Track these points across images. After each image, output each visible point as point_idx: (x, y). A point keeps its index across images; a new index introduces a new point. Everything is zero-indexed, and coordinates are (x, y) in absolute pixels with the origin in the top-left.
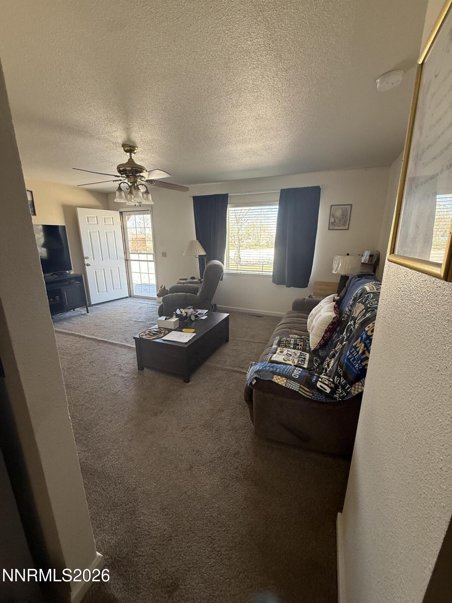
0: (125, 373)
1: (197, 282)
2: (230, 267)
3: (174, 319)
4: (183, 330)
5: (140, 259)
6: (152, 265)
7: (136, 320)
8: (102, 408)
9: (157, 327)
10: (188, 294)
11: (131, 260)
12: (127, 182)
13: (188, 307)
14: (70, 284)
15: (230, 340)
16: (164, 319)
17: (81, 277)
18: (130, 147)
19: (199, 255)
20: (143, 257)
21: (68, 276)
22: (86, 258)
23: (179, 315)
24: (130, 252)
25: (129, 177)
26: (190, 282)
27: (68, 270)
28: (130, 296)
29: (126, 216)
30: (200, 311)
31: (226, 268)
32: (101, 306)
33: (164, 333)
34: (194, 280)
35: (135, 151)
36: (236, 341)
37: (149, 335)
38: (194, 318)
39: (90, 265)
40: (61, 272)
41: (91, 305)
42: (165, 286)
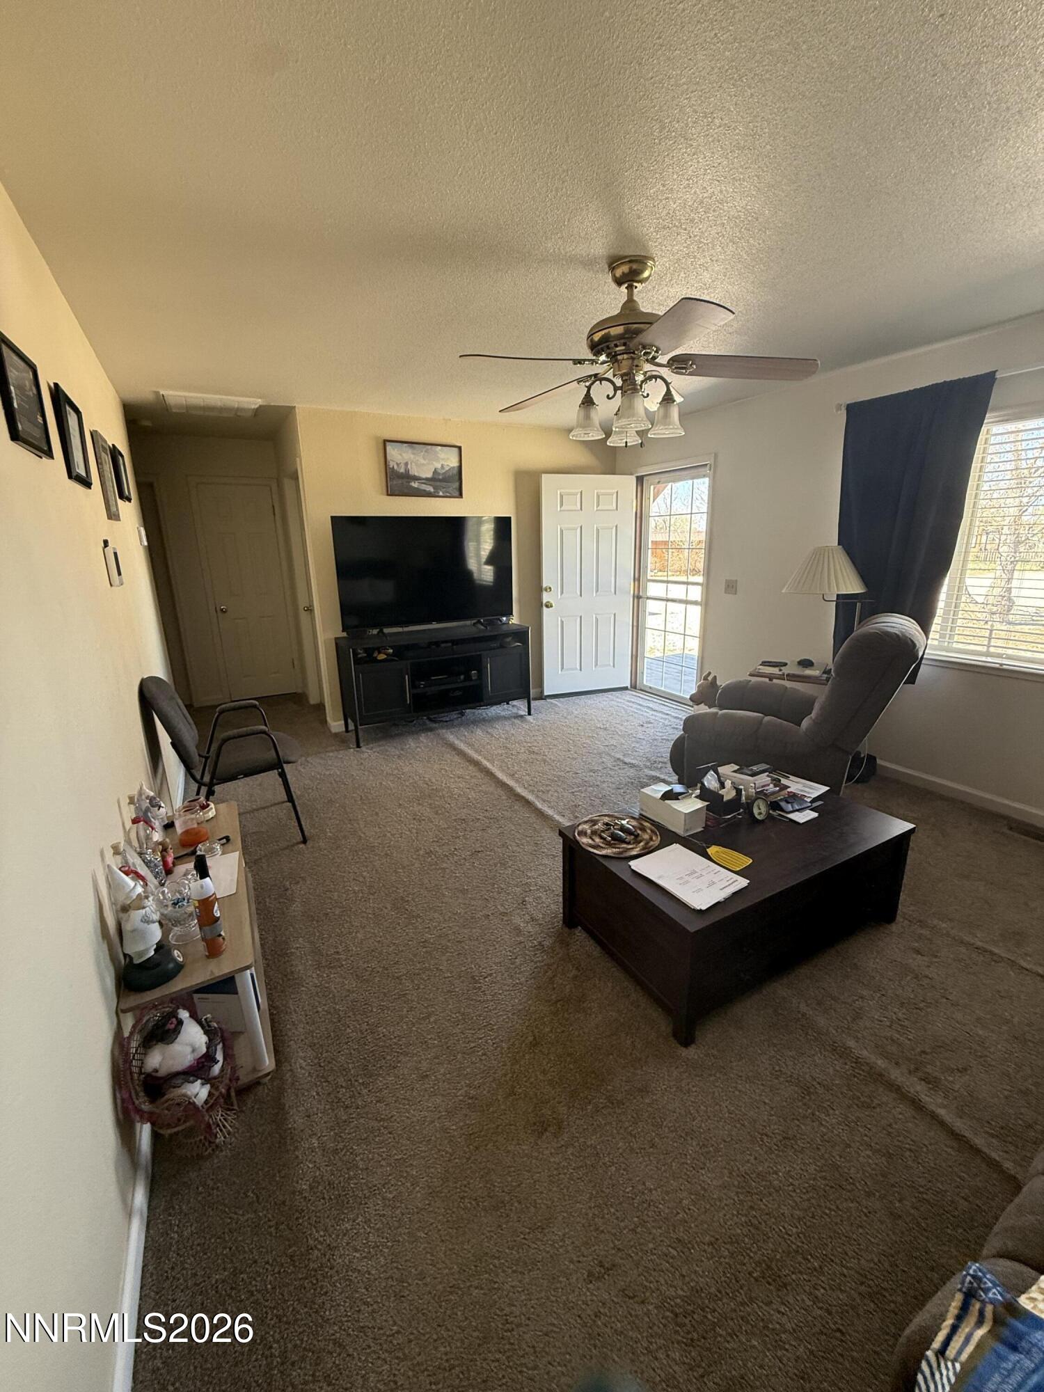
0: (527, 917)
1: (816, 678)
2: (956, 638)
3: (691, 805)
4: (712, 850)
5: (670, 596)
6: (695, 613)
7: (622, 757)
8: (428, 1017)
9: (637, 815)
10: (767, 718)
11: (648, 598)
12: (612, 378)
13: (755, 768)
14: (502, 646)
15: (899, 918)
16: (659, 795)
17: (525, 632)
18: (630, 262)
19: (838, 595)
20: (677, 592)
21: (505, 627)
22: (546, 590)
23: (709, 790)
24: (649, 578)
25: (617, 361)
26: (794, 676)
27: (504, 616)
28: (634, 687)
29: (652, 487)
30: (796, 785)
31: (936, 643)
32: (562, 703)
33: (647, 843)
34: (808, 672)
35: (646, 274)
36: (925, 932)
37: (601, 838)
38: (763, 809)
39: (552, 606)
40: (490, 620)
41: (541, 697)
42: (715, 677)
